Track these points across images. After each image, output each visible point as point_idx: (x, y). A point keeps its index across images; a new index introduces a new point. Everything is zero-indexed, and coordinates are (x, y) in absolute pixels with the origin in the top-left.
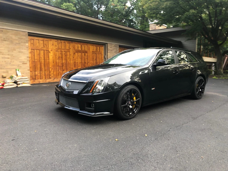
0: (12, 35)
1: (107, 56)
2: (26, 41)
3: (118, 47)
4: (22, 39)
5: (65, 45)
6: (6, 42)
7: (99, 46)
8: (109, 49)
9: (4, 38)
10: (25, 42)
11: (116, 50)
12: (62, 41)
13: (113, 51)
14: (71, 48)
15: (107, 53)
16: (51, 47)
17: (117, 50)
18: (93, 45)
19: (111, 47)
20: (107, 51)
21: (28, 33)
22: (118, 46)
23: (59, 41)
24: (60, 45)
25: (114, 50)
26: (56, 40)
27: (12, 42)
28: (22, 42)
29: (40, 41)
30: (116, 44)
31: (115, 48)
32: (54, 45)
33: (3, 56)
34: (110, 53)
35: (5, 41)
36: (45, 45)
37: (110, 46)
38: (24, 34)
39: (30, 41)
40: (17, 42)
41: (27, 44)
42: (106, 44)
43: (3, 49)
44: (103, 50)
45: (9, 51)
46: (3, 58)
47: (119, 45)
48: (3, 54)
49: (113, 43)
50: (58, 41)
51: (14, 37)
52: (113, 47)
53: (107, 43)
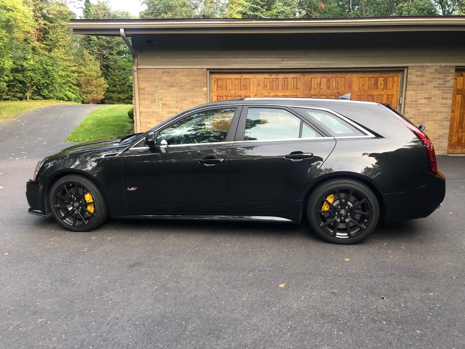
0: (182, 76)
1: (405, 99)
2: (203, 85)
3: (452, 73)
4: (197, 80)
5: (286, 83)
6: (175, 89)
7: (382, 76)
8: (414, 81)
9: (171, 83)
10: (201, 86)
11: (440, 81)
12: (281, 76)
13: (430, 86)
14: (299, 86)
15: (406, 91)
16: (255, 90)
17: (449, 81)
18: (364, 75)
19: (422, 76)
20: (406, 87)
21: (207, 69)
22: (453, 70)
23: (274, 76)
24: (274, 83)
25: (430, 82)
26: (267, 76)
27: (182, 88)
28: (196, 87)
29: (234, 80)
30: (443, 64)
31: (437, 76)
32: (260, 84)
33: (169, 110)
34: (412, 90)
35: (173, 86)
36: (243, 86)
37: (419, 73)
38: (201, 72)
39: (216, 82)
40: (190, 87)
41: (205, 89)
42: (406, 70)
43: (170, 99)
44: (395, 84)
45: (177, 102)
46: (168, 112)
47: (456, 66)
48: (168, 108)
49: (429, 64)
50: (270, 76)
51: (184, 80)
52: (431, 73)
53: (407, 67)
